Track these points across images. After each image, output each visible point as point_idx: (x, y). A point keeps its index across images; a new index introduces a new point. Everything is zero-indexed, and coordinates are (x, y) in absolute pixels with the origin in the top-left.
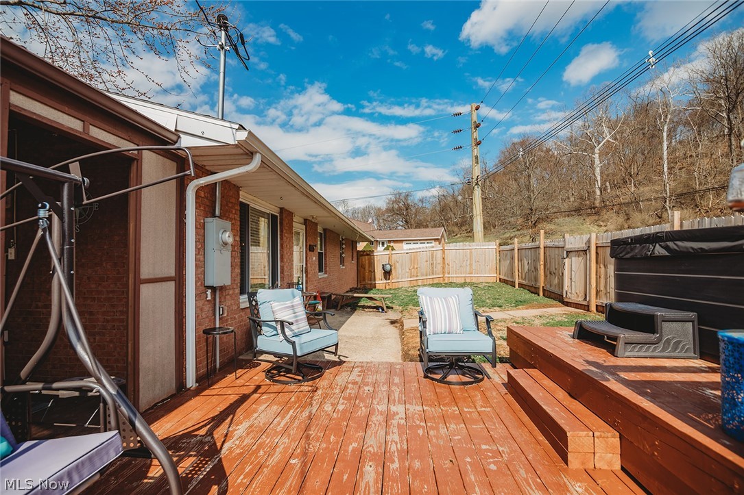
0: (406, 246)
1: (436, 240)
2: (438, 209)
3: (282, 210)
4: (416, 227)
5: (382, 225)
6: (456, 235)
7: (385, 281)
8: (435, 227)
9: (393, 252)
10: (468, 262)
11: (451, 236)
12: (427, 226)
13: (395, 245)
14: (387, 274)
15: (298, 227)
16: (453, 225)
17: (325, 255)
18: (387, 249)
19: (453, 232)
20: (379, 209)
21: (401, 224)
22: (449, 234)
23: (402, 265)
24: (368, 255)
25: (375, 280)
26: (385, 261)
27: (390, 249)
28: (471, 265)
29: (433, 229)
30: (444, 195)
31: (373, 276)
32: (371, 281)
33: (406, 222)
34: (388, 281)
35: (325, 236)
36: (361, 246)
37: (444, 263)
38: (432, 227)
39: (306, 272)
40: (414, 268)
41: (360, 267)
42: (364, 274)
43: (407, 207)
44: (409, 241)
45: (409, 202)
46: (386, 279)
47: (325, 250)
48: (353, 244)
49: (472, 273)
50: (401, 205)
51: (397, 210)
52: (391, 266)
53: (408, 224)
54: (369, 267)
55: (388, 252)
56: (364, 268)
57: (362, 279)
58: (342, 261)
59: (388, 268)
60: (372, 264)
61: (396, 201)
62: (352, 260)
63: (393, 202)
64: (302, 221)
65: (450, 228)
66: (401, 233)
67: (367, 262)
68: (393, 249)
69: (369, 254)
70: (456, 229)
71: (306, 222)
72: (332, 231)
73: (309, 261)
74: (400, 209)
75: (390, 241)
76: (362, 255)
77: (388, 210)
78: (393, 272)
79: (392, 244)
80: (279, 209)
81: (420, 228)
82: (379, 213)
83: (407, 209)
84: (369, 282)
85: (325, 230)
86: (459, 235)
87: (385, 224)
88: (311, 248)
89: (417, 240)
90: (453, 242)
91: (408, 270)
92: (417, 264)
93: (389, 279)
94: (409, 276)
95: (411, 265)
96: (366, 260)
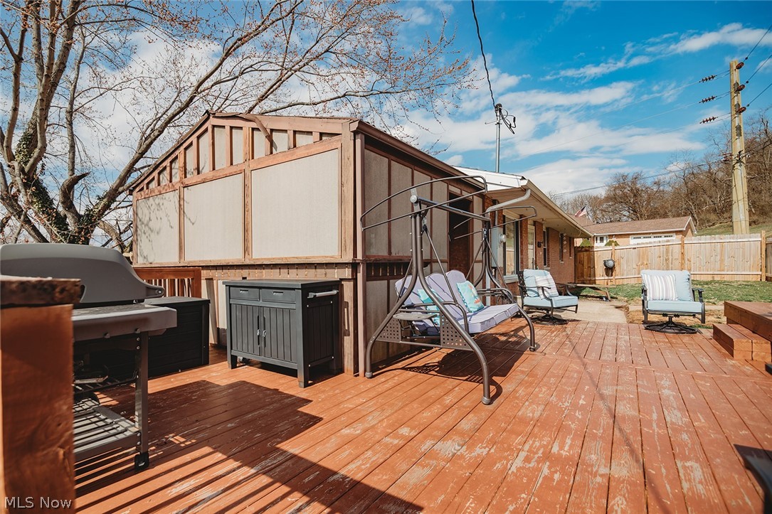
0: (633, 241)
1: (677, 232)
2: (684, 190)
3: (521, 216)
4: (649, 218)
5: (600, 216)
6: (714, 224)
7: (607, 278)
8: (678, 216)
9: (617, 248)
10: (718, 257)
11: (703, 225)
12: (665, 216)
13: (619, 240)
14: (609, 270)
15: (531, 229)
16: (708, 211)
17: (548, 250)
18: (609, 244)
19: (708, 221)
20: (596, 198)
21: (627, 214)
22: (702, 224)
23: (627, 261)
24: (586, 251)
25: (595, 276)
26: (607, 256)
27: (613, 244)
28: (722, 261)
29: (674, 219)
30: (693, 174)
31: (592, 272)
32: (590, 277)
33: (634, 211)
34: (610, 278)
35: (547, 234)
36: (578, 242)
37: (683, 259)
38: (674, 216)
39: (536, 264)
40: (643, 264)
41: (578, 263)
42: (583, 270)
43: (636, 193)
44: (637, 235)
45: (638, 186)
46: (608, 275)
47: (548, 246)
48: (571, 241)
49: (723, 270)
50: (626, 190)
51: (621, 198)
52: (614, 262)
53: (637, 214)
55: (610, 248)
56: (583, 265)
57: (580, 275)
58: (562, 257)
59: (611, 264)
60: (591, 260)
61: (621, 187)
62: (570, 256)
63: (615, 189)
64: (532, 223)
65: (702, 216)
66: (627, 225)
67: (586, 258)
68: (616, 245)
69: (588, 250)
70: (713, 217)
71: (535, 223)
72: (554, 230)
73: (538, 255)
74: (625, 196)
75: (611, 236)
76: (581, 251)
77: (608, 199)
78: (617, 268)
79: (614, 239)
80: (519, 216)
81: (654, 218)
82: (595, 203)
83: (635, 196)
85: (547, 229)
86: (717, 225)
87: (603, 216)
88: (539, 245)
89: (650, 233)
90: (707, 234)
91: (635, 266)
92: (648, 260)
93: (612, 275)
94: (637, 272)
95: (639, 261)
96: (584, 256)
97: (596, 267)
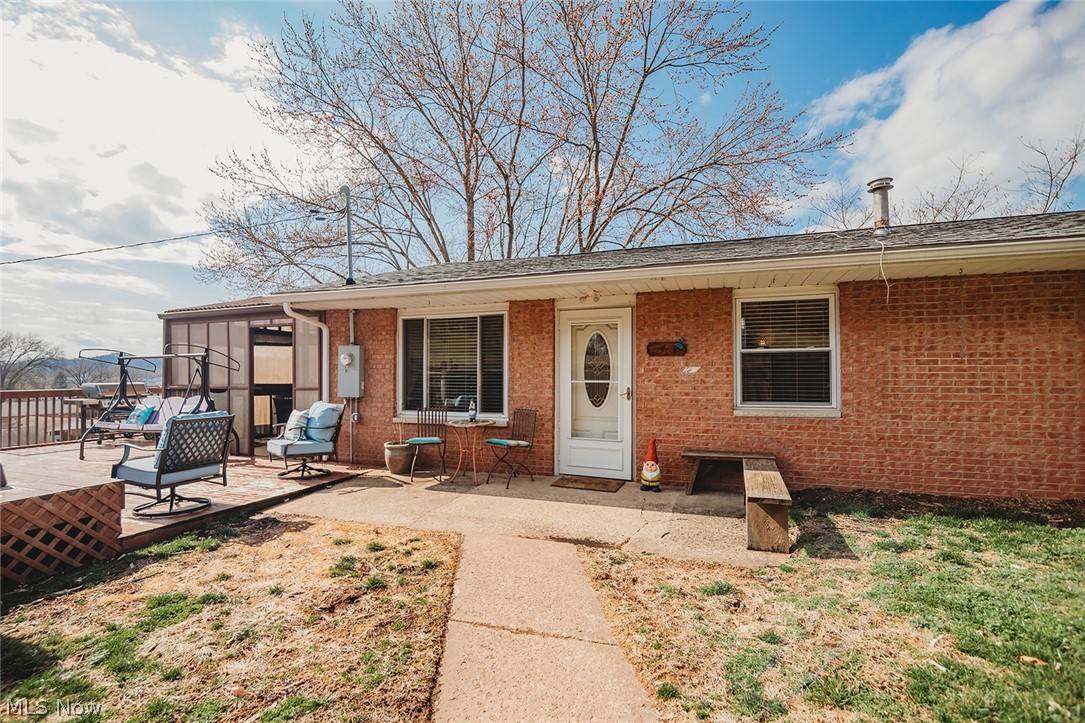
47: (842, 343)
73: (651, 375)
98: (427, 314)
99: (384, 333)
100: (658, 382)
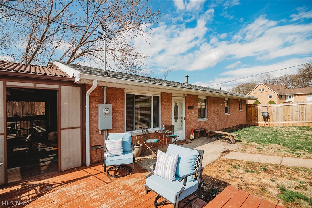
7: (264, 122)
14: (266, 118)
15: (179, 99)
17: (207, 109)
21: (311, 83)
23: (277, 113)
24: (254, 107)
25: (258, 121)
26: (263, 111)
27: (268, 103)
31: (256, 119)
32: (255, 121)
34: (266, 122)
35: (207, 100)
39: (186, 119)
40: (286, 115)
41: (248, 113)
42: (251, 118)
46: (265, 121)
47: (207, 107)
50: (311, 71)
52: (269, 114)
54: (254, 113)
55: (267, 105)
56: (251, 114)
57: (249, 120)
58: (228, 111)
59: (266, 114)
60: (256, 112)
67: (253, 111)
71: (185, 96)
72: (215, 97)
74: (310, 74)
75: (295, 95)
76: (250, 107)
77: (299, 76)
78: (271, 117)
80: (161, 93)
84: (254, 122)
85: (207, 97)
88: (189, 108)
91: (281, 116)
92: (290, 113)
93: (267, 121)
94: (283, 120)
95: (284, 113)
96: (252, 109)
97: (258, 116)
98: (136, 93)
99: (120, 99)
100: (189, 115)
